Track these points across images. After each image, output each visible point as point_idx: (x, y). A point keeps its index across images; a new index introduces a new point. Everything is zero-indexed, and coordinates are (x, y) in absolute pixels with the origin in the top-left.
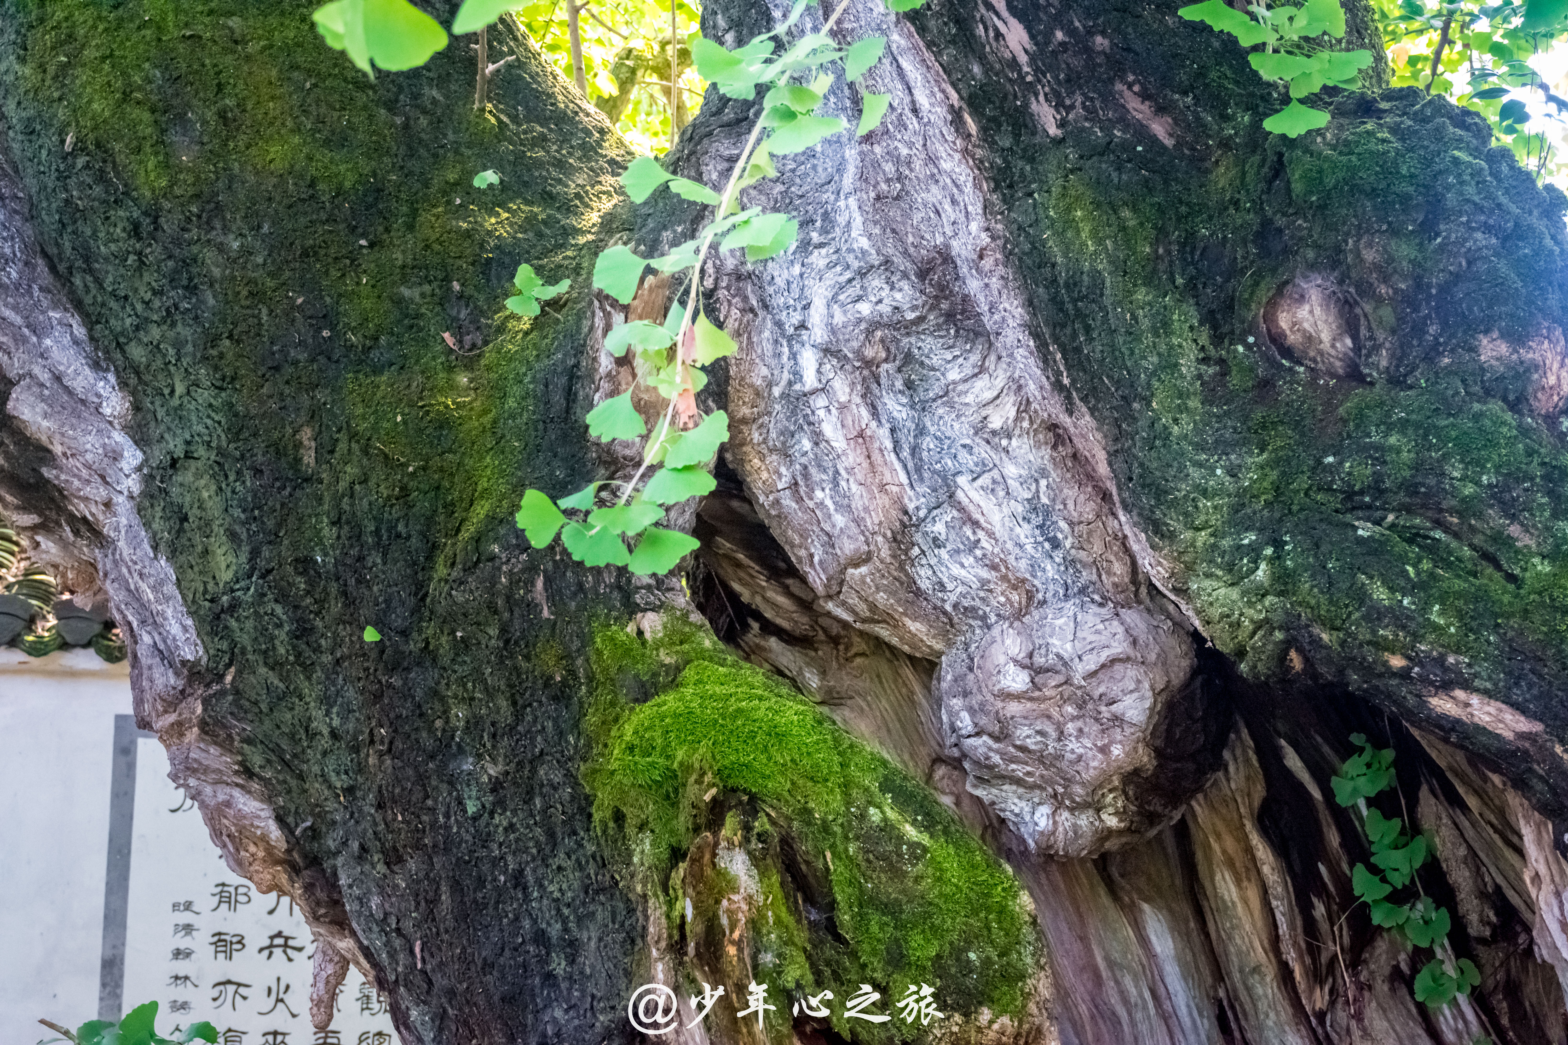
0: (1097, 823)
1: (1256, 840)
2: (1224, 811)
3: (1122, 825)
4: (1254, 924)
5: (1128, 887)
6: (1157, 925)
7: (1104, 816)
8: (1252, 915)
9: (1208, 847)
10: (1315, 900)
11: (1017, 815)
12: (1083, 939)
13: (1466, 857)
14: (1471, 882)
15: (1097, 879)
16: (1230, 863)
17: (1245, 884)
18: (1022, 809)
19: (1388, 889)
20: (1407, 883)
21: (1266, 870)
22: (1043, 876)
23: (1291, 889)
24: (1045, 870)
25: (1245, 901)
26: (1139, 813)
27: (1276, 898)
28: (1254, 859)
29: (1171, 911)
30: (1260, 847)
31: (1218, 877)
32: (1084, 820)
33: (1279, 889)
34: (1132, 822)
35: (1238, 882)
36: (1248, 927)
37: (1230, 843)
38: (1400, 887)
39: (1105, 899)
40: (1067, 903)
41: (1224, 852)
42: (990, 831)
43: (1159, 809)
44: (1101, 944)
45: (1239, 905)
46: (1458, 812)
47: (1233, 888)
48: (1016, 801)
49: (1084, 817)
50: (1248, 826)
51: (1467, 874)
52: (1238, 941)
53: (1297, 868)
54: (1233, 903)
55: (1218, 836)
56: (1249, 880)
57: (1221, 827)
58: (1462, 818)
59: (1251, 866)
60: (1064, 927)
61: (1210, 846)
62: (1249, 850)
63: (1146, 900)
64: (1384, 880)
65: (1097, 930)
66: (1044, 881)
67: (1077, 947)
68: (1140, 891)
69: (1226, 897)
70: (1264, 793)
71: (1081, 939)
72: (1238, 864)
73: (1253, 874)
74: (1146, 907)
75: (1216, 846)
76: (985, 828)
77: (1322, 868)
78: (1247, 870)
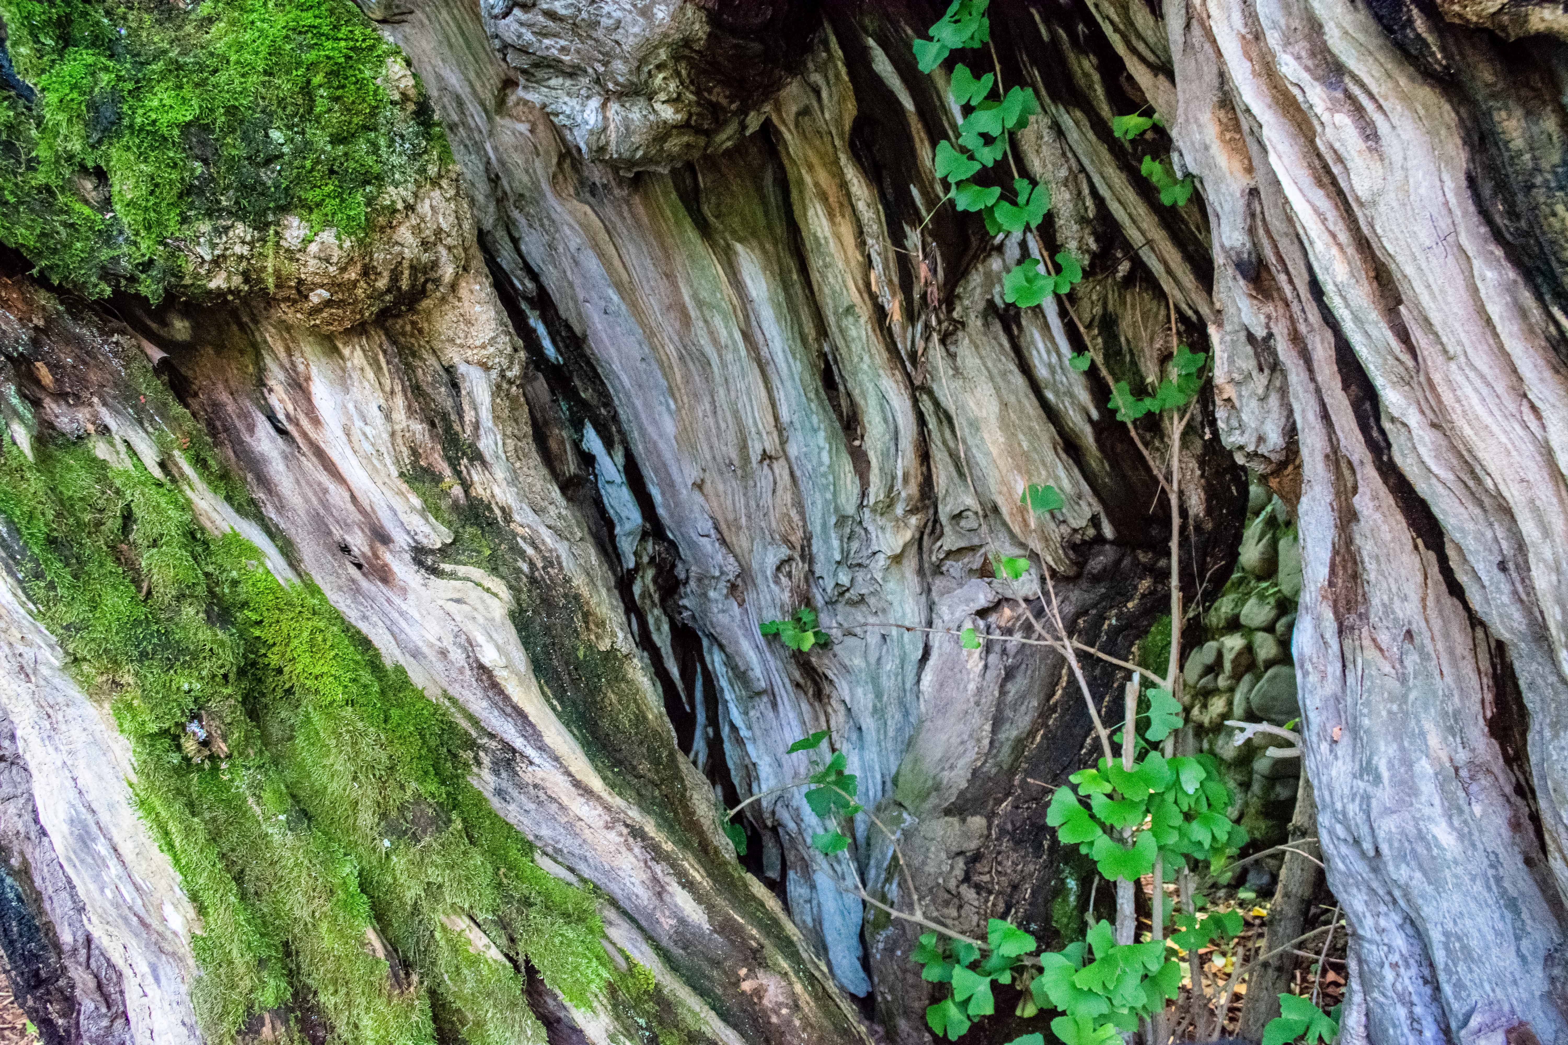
0: (652, 117)
1: (851, 173)
2: (818, 143)
3: (679, 117)
4: (847, 261)
5: (721, 227)
6: (751, 267)
7: (658, 106)
8: (845, 252)
9: (801, 182)
10: (907, 229)
11: (568, 117)
12: (669, 276)
13: (1067, 179)
14: (1071, 206)
15: (682, 212)
16: (823, 197)
17: (839, 219)
18: (573, 108)
19: (977, 167)
20: (999, 158)
21: (861, 206)
22: (625, 208)
23: (883, 219)
24: (627, 202)
25: (838, 237)
26: (698, 104)
27: (872, 237)
28: (848, 195)
29: (764, 252)
30: (855, 181)
31: (811, 213)
32: (636, 113)
33: (875, 227)
34: (690, 115)
35: (831, 216)
36: (841, 265)
37: (823, 177)
38: (990, 164)
39: (692, 235)
40: (651, 238)
41: (817, 184)
42: (568, 161)
43: (724, 102)
44: (689, 282)
45: (831, 241)
46: (1062, 109)
47: (825, 222)
48: (567, 99)
49: (635, 109)
50: (843, 159)
51: (1067, 196)
52: (831, 280)
53: (891, 198)
54: (825, 238)
55: (811, 168)
56: (843, 216)
57: (815, 160)
58: (1066, 116)
59: (846, 203)
60: (648, 262)
61: (802, 179)
62: (844, 185)
63: (740, 240)
64: (971, 158)
65: (684, 265)
66: (626, 214)
67: (663, 285)
68: (734, 232)
69: (819, 234)
70: (855, 112)
71: (667, 276)
72: (831, 199)
73: (848, 211)
74: (739, 247)
75: (808, 179)
76: (562, 157)
77: (915, 192)
78: (841, 205)
